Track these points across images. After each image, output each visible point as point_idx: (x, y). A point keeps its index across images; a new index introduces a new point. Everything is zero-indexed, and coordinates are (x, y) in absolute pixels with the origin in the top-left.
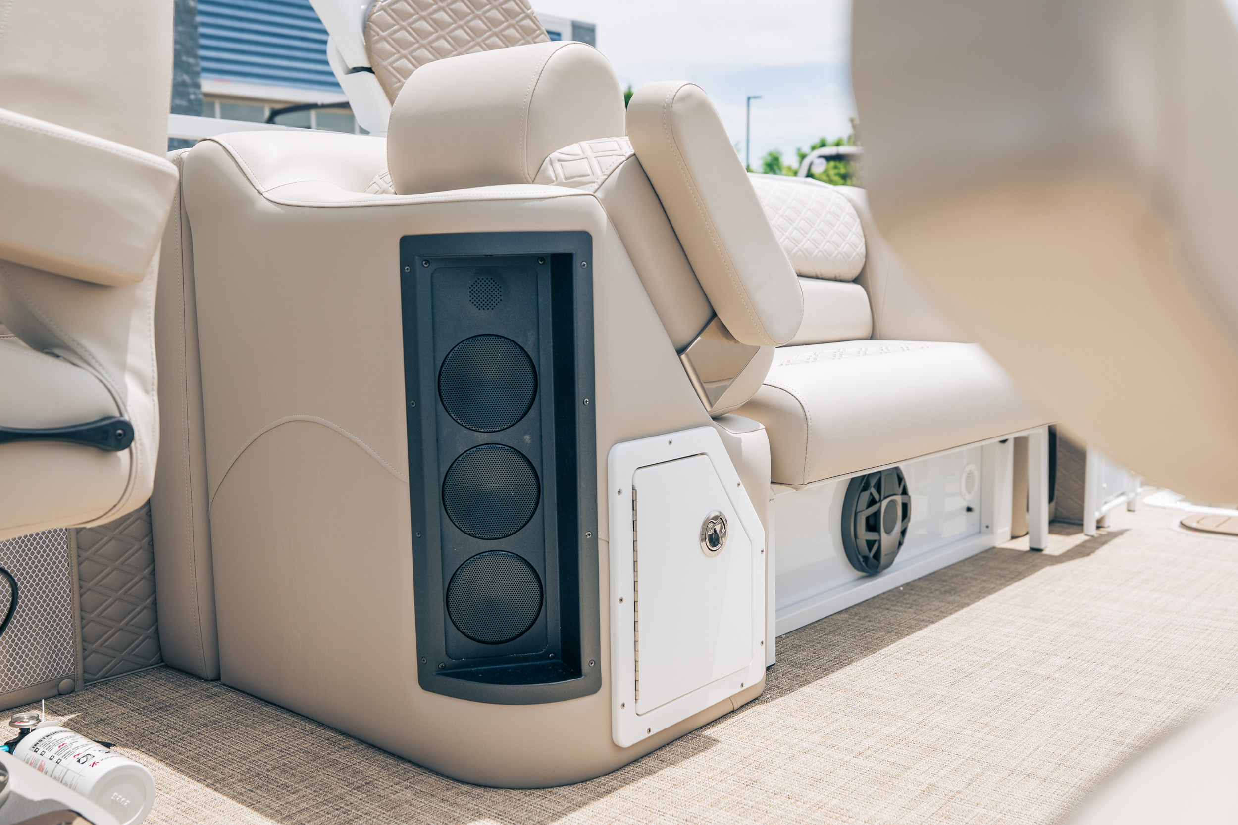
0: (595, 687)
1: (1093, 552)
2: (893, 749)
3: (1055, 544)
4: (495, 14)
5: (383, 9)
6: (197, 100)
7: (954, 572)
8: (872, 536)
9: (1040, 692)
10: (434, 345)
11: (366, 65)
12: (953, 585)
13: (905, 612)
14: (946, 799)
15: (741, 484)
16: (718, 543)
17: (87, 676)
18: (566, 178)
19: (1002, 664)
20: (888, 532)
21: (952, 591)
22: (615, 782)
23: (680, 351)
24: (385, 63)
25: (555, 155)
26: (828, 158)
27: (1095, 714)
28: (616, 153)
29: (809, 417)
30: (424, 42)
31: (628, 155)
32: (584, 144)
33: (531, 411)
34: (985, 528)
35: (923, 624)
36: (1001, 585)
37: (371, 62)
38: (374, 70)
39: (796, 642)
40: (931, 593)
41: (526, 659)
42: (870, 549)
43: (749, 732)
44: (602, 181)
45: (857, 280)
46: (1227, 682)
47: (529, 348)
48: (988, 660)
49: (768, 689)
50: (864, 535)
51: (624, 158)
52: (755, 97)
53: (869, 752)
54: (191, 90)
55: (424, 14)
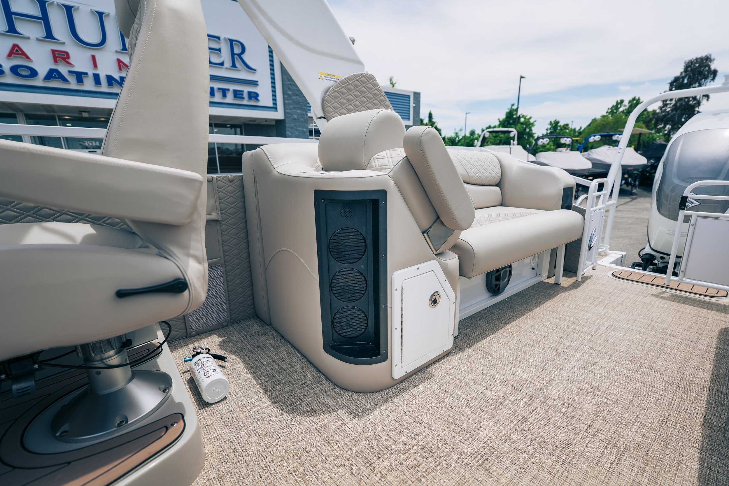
0: (385, 359)
1: (579, 286)
2: (500, 387)
3: (565, 282)
4: (370, 95)
5: (329, 95)
6: (307, 119)
7: (526, 293)
8: (497, 283)
9: (561, 360)
10: (327, 232)
11: (323, 116)
12: (526, 299)
13: (507, 311)
14: (522, 421)
15: (447, 280)
16: (437, 302)
17: (232, 321)
18: (379, 166)
19: (545, 342)
20: (503, 280)
21: (525, 302)
22: (391, 393)
23: (423, 233)
24: (329, 115)
25: (376, 156)
26: (490, 132)
27: (584, 375)
28: (399, 156)
29: (475, 253)
30: (343, 107)
31: (403, 157)
32: (388, 151)
33: (364, 257)
34: (538, 275)
35: (514, 318)
36: (544, 300)
37: (324, 115)
38: (325, 117)
39: (467, 324)
40: (518, 302)
41: (362, 344)
42: (496, 287)
43: (444, 371)
44: (393, 168)
45: (498, 185)
46: (641, 361)
47: (363, 233)
48: (539, 339)
49: (454, 347)
50: (494, 283)
51: (402, 158)
52: (469, 113)
53: (490, 388)
54: (305, 116)
55: (344, 96)
